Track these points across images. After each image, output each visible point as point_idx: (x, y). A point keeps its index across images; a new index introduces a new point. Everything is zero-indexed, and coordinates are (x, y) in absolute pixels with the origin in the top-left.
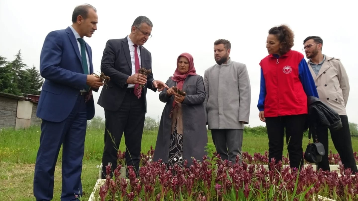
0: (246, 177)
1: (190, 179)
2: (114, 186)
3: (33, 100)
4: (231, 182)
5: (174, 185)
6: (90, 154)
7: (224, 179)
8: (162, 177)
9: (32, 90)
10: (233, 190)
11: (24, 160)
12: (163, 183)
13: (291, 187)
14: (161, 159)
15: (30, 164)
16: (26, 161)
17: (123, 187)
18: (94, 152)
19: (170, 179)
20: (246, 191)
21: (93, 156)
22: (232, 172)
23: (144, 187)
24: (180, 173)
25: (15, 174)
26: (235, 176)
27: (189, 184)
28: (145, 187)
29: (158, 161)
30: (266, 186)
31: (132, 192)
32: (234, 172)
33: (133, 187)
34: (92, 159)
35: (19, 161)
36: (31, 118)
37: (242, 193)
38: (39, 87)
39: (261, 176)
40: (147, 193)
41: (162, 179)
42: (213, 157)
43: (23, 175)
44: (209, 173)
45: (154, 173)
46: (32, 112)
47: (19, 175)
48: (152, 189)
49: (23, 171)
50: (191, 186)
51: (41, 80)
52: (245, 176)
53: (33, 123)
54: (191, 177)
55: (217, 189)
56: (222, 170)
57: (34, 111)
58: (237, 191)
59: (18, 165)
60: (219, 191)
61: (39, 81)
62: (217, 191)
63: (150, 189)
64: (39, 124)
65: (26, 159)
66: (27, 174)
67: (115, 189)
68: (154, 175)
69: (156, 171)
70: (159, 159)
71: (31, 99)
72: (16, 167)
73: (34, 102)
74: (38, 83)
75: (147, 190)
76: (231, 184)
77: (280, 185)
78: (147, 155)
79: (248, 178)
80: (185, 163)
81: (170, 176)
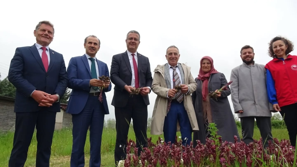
0: (247, 151)
1: (198, 152)
2: (136, 160)
3: (64, 108)
4: (234, 157)
5: (185, 158)
6: (109, 147)
7: (228, 152)
8: (174, 151)
9: (63, 101)
10: (236, 162)
11: (59, 153)
12: (175, 156)
13: (290, 160)
14: (170, 142)
15: (64, 156)
16: (61, 154)
17: (142, 159)
18: (113, 145)
19: (180, 155)
20: (249, 163)
21: (112, 149)
22: (234, 147)
23: (159, 162)
24: (188, 150)
25: (54, 163)
26: (237, 149)
27: (197, 156)
28: (161, 161)
29: (168, 143)
30: (267, 158)
31: (150, 164)
32: (235, 146)
33: (150, 161)
34: (111, 151)
35: (56, 154)
36: (63, 122)
37: (245, 164)
38: (67, 98)
39: (260, 152)
40: (162, 166)
41: (174, 153)
42: (216, 135)
43: (60, 163)
44: (214, 148)
45: (166, 149)
46: (63, 117)
47: (57, 164)
48: (166, 162)
49: (59, 161)
50: (199, 159)
51: (68, 93)
52: (246, 149)
53: (64, 126)
54: (199, 151)
55: (222, 163)
56: (224, 147)
57: (65, 116)
58: (241, 162)
59: (55, 157)
60: (224, 164)
61: (67, 93)
62: (222, 164)
63: (164, 162)
64: (68, 127)
65: (61, 152)
66: (62, 163)
67: (136, 162)
68: (166, 151)
69: (168, 147)
70: (168, 142)
71: (62, 107)
72: (54, 158)
73: (65, 109)
74: (67, 95)
75: (162, 163)
76: (235, 158)
77: (279, 157)
78: (156, 144)
79: (249, 151)
80: (191, 144)
81: (180, 152)
